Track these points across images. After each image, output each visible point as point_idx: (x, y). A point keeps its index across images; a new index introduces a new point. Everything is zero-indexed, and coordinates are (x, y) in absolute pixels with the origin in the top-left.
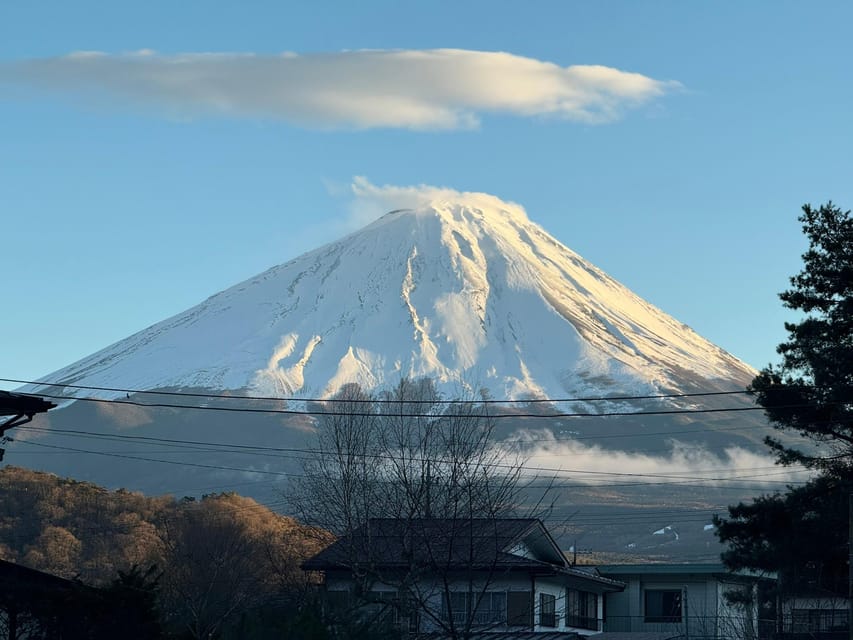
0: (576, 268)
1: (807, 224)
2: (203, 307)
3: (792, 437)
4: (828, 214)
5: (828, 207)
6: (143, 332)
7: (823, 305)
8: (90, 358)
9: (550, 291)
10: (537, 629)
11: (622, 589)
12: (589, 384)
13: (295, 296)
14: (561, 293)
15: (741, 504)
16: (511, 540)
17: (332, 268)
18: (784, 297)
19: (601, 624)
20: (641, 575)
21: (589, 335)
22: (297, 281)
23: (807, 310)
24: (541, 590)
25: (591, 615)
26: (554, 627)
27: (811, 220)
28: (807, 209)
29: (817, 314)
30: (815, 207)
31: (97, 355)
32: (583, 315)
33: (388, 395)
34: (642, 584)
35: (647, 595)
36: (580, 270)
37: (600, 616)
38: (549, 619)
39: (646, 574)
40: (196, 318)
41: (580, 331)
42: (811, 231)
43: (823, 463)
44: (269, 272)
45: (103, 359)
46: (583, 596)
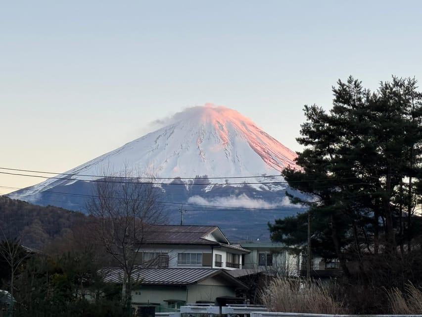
0: (262, 135)
1: (306, 112)
2: (123, 148)
3: (298, 193)
4: (314, 109)
5: (314, 106)
6: (100, 157)
7: (312, 143)
8: (81, 166)
9: (252, 144)
10: (214, 267)
11: (249, 253)
12: (266, 178)
13: (157, 144)
14: (256, 144)
15: (280, 220)
16: (205, 233)
17: (171, 134)
18: (298, 140)
19: (241, 266)
20: (257, 248)
21: (266, 160)
22: (158, 138)
23: (306, 145)
24: (215, 253)
25: (237, 262)
26: (221, 266)
27: (308, 111)
28: (306, 107)
29: (310, 147)
30: (309, 106)
31: (84, 164)
32: (264, 153)
33: (191, 182)
34: (258, 251)
35: (260, 255)
36: (263, 136)
37: (241, 263)
38: (219, 264)
39: (259, 248)
40: (120, 151)
41: (263, 159)
42: (307, 115)
43: (309, 204)
44: (147, 135)
45: (86, 166)
46: (234, 255)
